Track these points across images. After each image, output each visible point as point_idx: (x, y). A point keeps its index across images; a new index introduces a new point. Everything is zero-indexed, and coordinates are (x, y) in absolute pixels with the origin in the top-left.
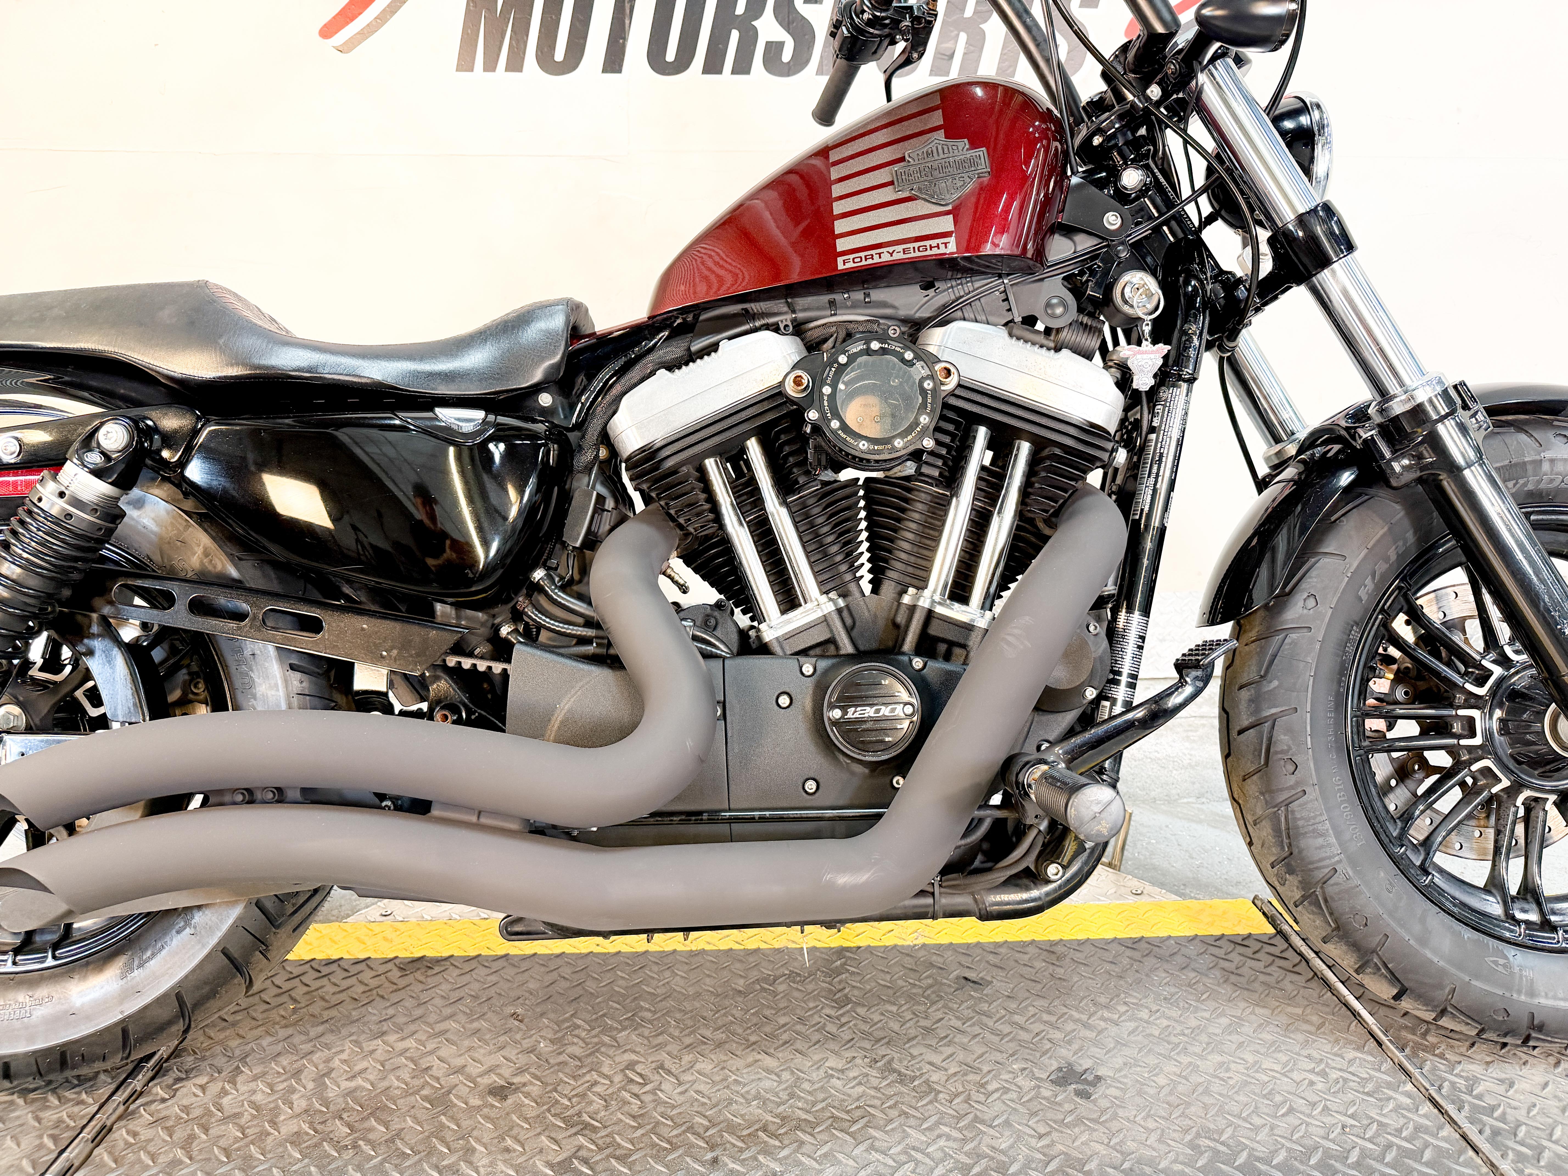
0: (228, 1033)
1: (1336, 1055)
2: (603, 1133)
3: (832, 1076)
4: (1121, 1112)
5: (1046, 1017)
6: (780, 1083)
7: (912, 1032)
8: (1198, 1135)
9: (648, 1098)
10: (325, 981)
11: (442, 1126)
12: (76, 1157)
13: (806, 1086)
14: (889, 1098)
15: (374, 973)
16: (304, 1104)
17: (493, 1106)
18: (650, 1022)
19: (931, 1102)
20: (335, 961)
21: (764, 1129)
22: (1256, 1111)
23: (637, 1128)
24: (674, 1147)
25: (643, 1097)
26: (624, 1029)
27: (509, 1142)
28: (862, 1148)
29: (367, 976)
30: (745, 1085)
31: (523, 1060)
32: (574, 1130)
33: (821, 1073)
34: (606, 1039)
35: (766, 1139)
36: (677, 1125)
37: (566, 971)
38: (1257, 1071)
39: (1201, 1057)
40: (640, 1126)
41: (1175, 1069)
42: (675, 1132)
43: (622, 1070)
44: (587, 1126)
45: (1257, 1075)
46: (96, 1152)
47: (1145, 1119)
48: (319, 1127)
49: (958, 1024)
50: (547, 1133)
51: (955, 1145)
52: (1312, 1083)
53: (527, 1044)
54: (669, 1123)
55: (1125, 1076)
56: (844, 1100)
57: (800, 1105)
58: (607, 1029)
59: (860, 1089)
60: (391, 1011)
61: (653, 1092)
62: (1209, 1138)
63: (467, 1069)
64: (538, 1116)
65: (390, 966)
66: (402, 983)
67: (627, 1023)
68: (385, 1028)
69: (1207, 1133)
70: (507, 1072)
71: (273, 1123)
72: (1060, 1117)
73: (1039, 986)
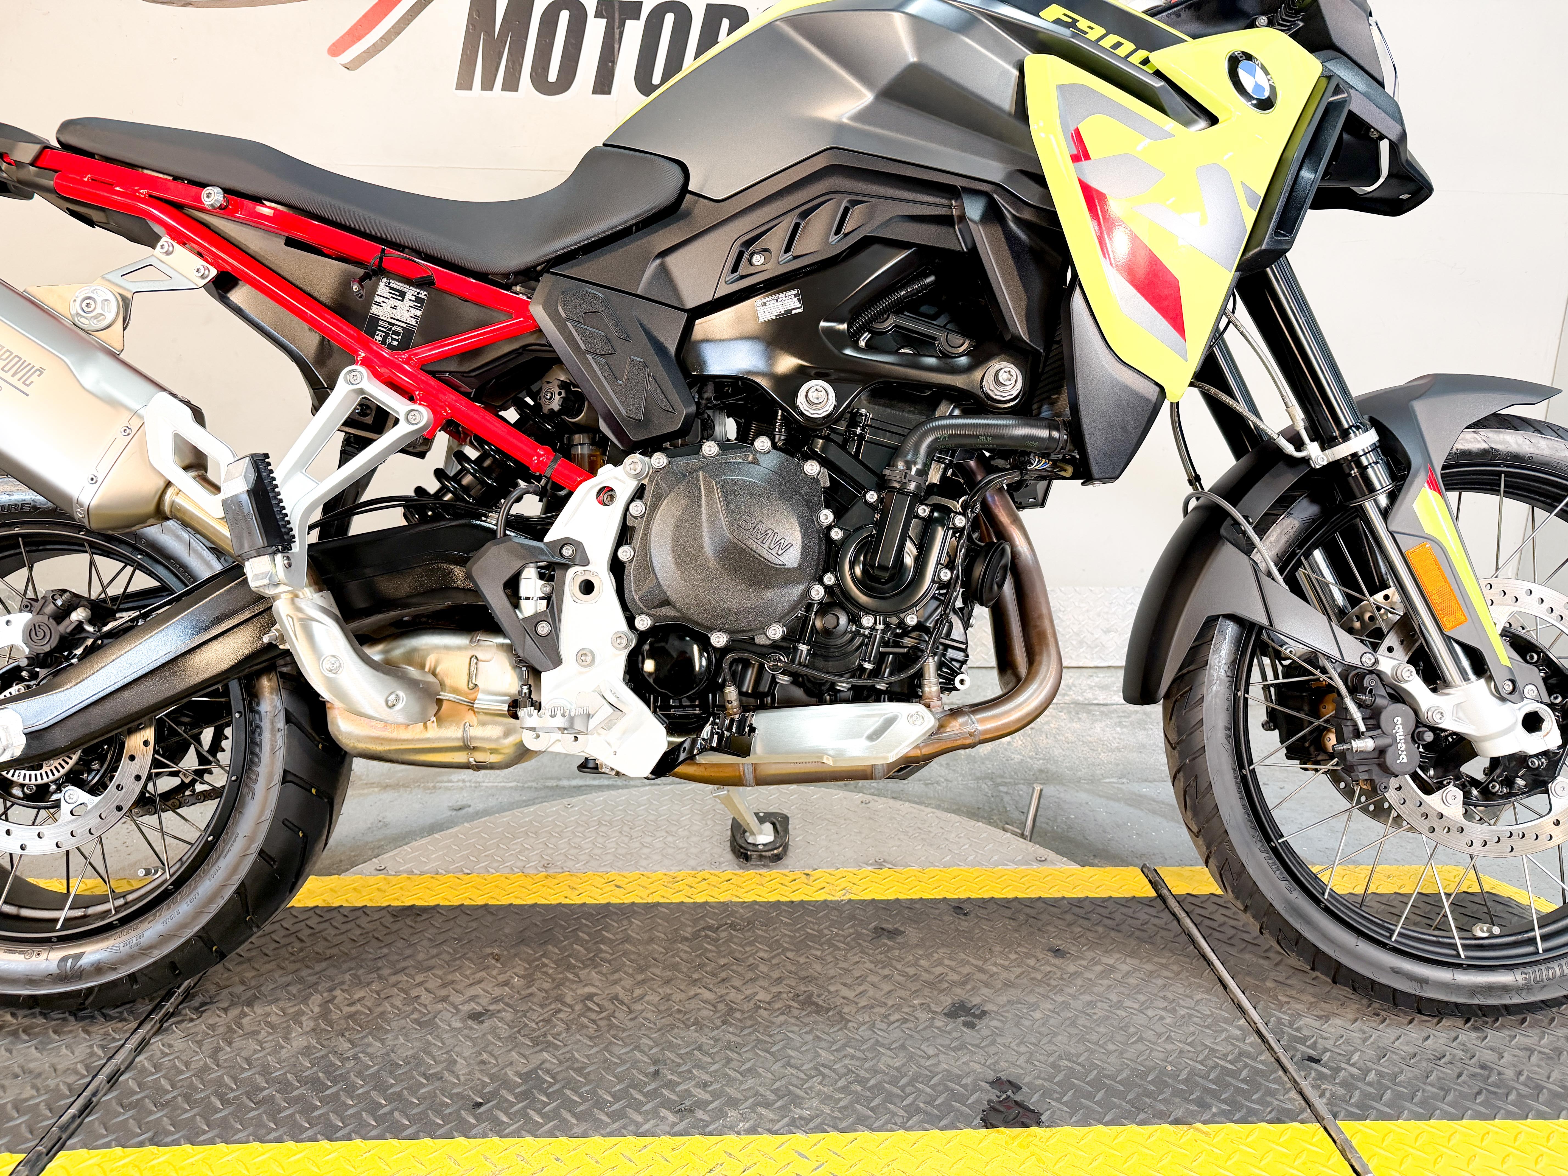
0: (245, 966)
1: (1187, 996)
2: (564, 1050)
3: (760, 1007)
4: (999, 1040)
5: (947, 962)
6: (715, 1012)
7: (832, 972)
8: (1060, 1058)
9: (602, 1023)
10: (327, 925)
11: (429, 1043)
12: (122, 1063)
13: (738, 1015)
14: (807, 1025)
15: (369, 919)
16: (312, 1024)
17: (471, 1028)
18: (609, 962)
19: (841, 1029)
20: (336, 908)
21: (700, 1048)
22: (1111, 1040)
23: (592, 1047)
24: (623, 1062)
25: (599, 1023)
26: (586, 967)
27: (485, 1056)
28: (779, 1064)
29: (363, 921)
30: (685, 1013)
31: (497, 992)
32: (539, 1048)
33: (751, 1005)
34: (571, 976)
35: (700, 1056)
36: (625, 1045)
37: (537, 920)
38: (1118, 1009)
39: (1074, 997)
40: (595, 1045)
41: (1050, 1007)
42: (624, 1050)
43: (583, 1001)
44: (550, 1044)
45: (1118, 1012)
46: (138, 1059)
47: (1018, 1045)
48: (325, 1043)
49: (872, 966)
50: (517, 1049)
51: (858, 1063)
52: (1162, 1018)
53: (502, 978)
54: (620, 1043)
55: (1007, 1011)
56: (768, 1027)
57: (731, 1030)
58: (570, 967)
59: (782, 1018)
60: (385, 951)
61: (608, 1018)
62: (1069, 1060)
63: (451, 999)
64: (510, 1036)
65: (384, 912)
66: (394, 927)
67: (589, 962)
68: (380, 965)
69: (1068, 1057)
70: (484, 1001)
71: (286, 1038)
72: (948, 1042)
73: (945, 937)
